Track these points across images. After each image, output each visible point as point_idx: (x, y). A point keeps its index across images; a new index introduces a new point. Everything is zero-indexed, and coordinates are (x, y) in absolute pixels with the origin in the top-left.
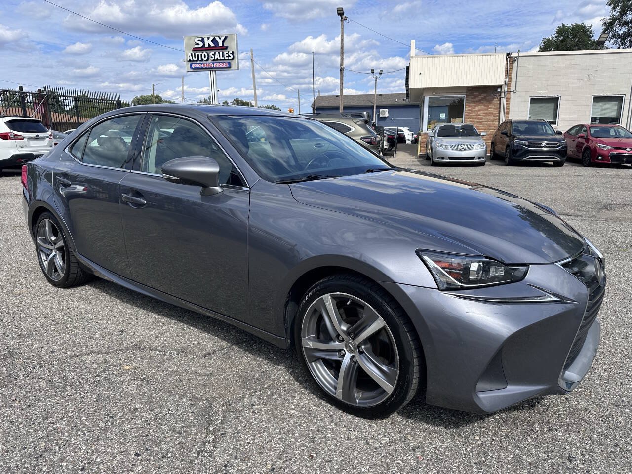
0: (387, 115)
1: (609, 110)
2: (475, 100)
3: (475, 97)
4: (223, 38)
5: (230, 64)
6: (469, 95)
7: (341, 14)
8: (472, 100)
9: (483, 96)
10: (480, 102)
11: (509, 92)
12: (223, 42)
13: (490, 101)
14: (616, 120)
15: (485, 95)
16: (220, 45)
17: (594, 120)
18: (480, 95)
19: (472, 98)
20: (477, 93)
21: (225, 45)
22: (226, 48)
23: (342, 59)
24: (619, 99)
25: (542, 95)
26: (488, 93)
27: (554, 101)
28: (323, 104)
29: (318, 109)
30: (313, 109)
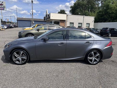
1: (80, 25)
4: (2, 2)
5: (4, 9)
6: (60, 21)
10: (62, 22)
12: (2, 3)
13: (64, 23)
14: (81, 27)
16: (1, 4)
17: (79, 27)
21: (2, 4)
22: (3, 5)
24: (81, 23)
25: (71, 22)
26: (63, 21)
27: (73, 23)
28: (19, 19)
29: (18, 20)
30: (17, 20)
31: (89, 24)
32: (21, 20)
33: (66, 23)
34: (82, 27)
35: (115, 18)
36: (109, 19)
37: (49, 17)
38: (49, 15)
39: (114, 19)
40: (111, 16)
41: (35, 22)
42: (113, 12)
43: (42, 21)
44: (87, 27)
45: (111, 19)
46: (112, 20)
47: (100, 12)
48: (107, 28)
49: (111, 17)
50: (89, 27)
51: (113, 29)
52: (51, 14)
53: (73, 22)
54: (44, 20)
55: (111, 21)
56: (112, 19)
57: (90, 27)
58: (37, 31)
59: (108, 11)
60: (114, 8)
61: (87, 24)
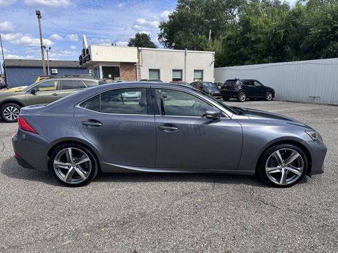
0: (57, 72)
1: (178, 76)
2: (125, 69)
3: (125, 67)
6: (121, 66)
7: (38, 14)
8: (123, 69)
10: (127, 69)
11: (139, 66)
13: (132, 70)
14: (181, 80)
17: (174, 80)
23: (41, 41)
24: (181, 71)
25: (153, 68)
26: (130, 66)
27: (158, 71)
28: (11, 64)
29: (7, 67)
30: (4, 67)
31: (202, 71)
32: (16, 65)
33: (139, 69)
34: (183, 81)
35: (264, 53)
36: (253, 57)
37: (89, 56)
38: (87, 50)
39: (264, 56)
40: (255, 49)
41: (62, 70)
42: (259, 38)
43: (76, 66)
44: (196, 81)
45: (257, 55)
46: (259, 58)
47: (228, 39)
48: (236, 80)
49: (257, 52)
50: (202, 79)
51: (252, 82)
52: (92, 47)
53: (157, 68)
54: (81, 63)
55: (256, 61)
56: (259, 56)
57: (205, 80)
58: (32, 95)
59: (248, 35)
60: (261, 28)
61: (195, 71)
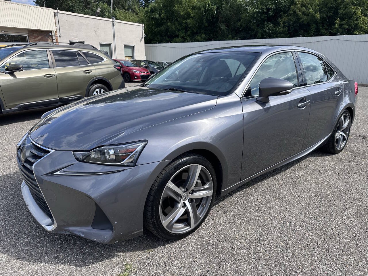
2: (35, 40)
3: (35, 37)
6: (30, 36)
8: (34, 39)
9: (40, 37)
11: (56, 36)
13: (46, 41)
15: (42, 37)
18: (39, 37)
19: (33, 38)
20: (36, 35)
24: (109, 46)
31: (132, 47)
33: (57, 42)
35: (195, 30)
36: (181, 34)
39: (194, 34)
40: (184, 25)
42: (188, 12)
44: (127, 59)
45: (186, 32)
46: (190, 36)
49: (186, 29)
50: (133, 57)
55: (188, 38)
56: (189, 33)
57: (137, 58)
61: (126, 47)
